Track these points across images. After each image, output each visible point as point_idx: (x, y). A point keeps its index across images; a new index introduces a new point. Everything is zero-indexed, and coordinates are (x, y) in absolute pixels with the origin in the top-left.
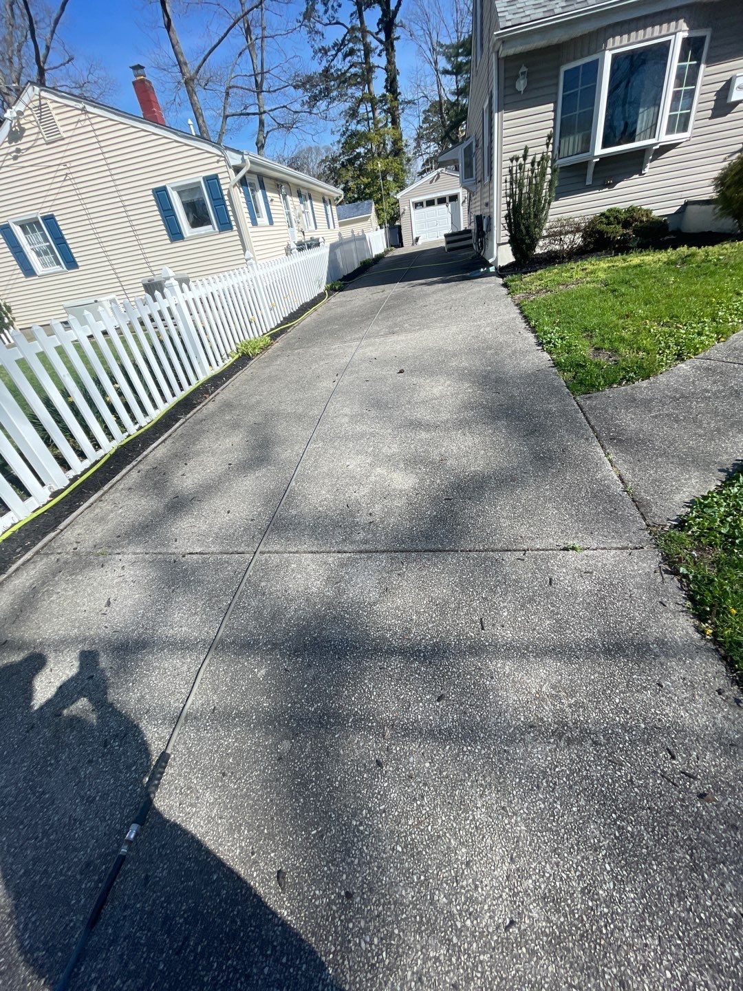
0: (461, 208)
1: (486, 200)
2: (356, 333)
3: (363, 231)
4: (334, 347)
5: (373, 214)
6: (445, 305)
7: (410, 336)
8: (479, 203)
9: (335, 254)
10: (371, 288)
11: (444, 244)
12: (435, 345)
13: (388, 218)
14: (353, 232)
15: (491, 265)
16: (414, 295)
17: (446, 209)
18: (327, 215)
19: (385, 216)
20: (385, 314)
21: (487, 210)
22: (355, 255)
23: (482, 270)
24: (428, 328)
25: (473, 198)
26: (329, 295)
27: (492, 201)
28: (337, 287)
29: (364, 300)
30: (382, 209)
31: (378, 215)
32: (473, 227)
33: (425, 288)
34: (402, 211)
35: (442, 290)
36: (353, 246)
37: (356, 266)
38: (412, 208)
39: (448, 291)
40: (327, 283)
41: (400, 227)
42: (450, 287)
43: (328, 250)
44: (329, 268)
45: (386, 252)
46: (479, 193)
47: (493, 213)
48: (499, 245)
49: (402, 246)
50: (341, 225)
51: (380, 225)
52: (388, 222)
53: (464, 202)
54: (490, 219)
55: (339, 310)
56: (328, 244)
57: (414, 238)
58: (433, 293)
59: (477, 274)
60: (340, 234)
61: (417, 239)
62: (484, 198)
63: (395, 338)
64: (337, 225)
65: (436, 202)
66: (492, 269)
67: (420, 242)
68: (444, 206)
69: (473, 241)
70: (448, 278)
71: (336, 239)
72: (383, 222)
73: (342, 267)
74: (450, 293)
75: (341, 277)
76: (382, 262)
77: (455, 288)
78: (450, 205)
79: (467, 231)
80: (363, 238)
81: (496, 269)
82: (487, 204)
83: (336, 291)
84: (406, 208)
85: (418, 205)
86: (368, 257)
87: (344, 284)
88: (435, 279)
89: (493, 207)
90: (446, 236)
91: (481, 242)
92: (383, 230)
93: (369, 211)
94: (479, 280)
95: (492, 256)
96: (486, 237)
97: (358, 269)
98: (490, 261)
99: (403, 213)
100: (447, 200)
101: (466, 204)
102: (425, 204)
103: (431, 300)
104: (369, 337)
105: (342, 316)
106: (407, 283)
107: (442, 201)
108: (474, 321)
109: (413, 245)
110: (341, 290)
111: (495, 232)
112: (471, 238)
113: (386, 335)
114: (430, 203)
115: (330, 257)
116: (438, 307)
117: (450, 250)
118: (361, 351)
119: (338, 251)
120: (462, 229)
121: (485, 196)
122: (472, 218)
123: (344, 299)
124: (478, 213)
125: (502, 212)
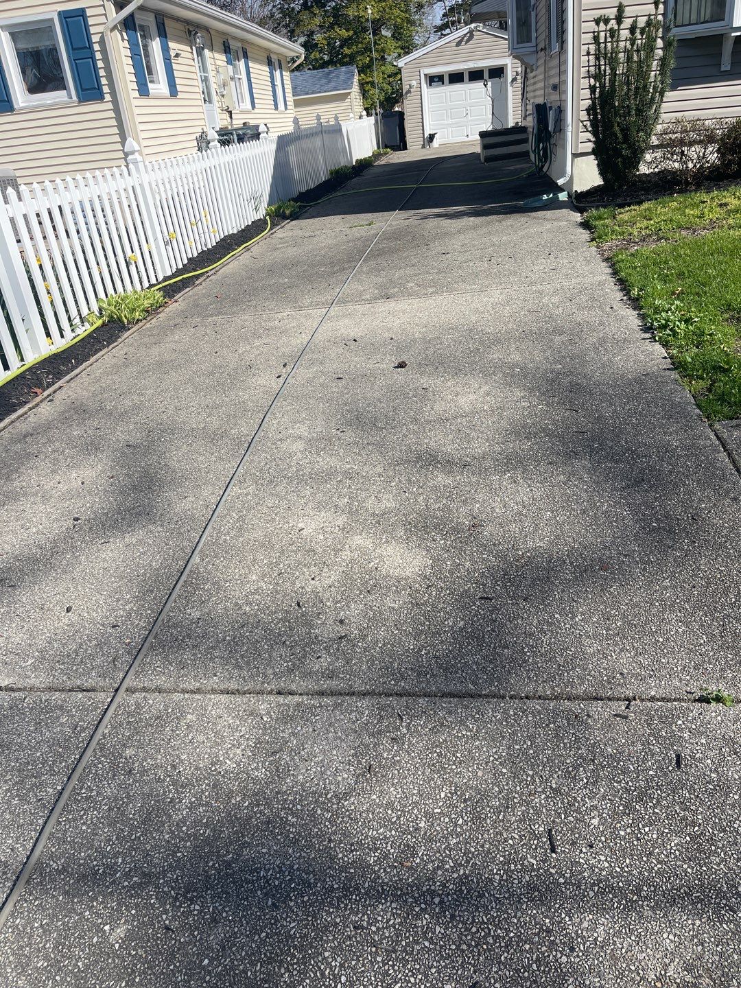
0: (510, 89)
1: (555, 80)
2: (320, 293)
3: (336, 118)
4: (280, 316)
5: (355, 90)
6: (478, 254)
7: (416, 303)
8: (541, 85)
9: (286, 154)
10: (349, 217)
11: (478, 149)
12: (463, 321)
13: (382, 98)
14: (318, 118)
15: (561, 189)
16: (426, 234)
17: (484, 89)
18: (273, 86)
19: (377, 96)
20: (373, 263)
21: (554, 97)
22: (321, 158)
23: (545, 197)
24: (451, 291)
25: (531, 75)
26: (274, 225)
27: (565, 82)
28: (288, 212)
29: (336, 237)
30: (372, 83)
31: (364, 93)
32: (530, 122)
33: (446, 223)
34: (405, 88)
35: (474, 228)
36: (318, 142)
37: (323, 177)
38: (424, 85)
39: (485, 230)
40: (269, 205)
41: (401, 115)
42: (488, 223)
43: (274, 147)
44: (274, 178)
45: (376, 156)
46: (541, 69)
47: (566, 101)
48: (575, 155)
49: (405, 148)
50: (297, 104)
51: (366, 109)
52: (381, 105)
53: (514, 80)
54: (561, 111)
55: (291, 252)
56: (274, 136)
57: (426, 135)
58: (460, 231)
59: (537, 204)
60: (296, 121)
61: (432, 137)
62: (550, 77)
63: (390, 305)
64: (290, 104)
65: (466, 77)
66: (563, 196)
67: (436, 143)
68: (480, 84)
69: (530, 146)
70: (485, 207)
71: (288, 128)
72: (373, 106)
73: (297, 177)
74: (490, 233)
75: (296, 194)
76: (368, 174)
77: (497, 226)
78: (489, 84)
79: (518, 129)
80: (337, 130)
81: (570, 196)
82: (555, 87)
83: (285, 217)
84: (414, 83)
85: (434, 80)
86: (343, 163)
87: (300, 207)
88: (462, 208)
89: (565, 92)
90: (483, 135)
91: (545, 149)
92: (372, 120)
93: (347, 84)
94: (540, 214)
95: (563, 174)
96: (553, 141)
97: (324, 182)
98: (560, 182)
99: (409, 92)
100: (486, 75)
101: (518, 84)
102: (446, 79)
103: (457, 242)
104: (344, 302)
105: (296, 264)
106: (413, 212)
107: (476, 75)
108: (531, 284)
109: (424, 147)
110: (294, 216)
111: (569, 134)
112: (525, 141)
113: (375, 299)
114: (456, 78)
115: (276, 159)
116: (468, 256)
117: (488, 159)
118: (328, 325)
119: (292, 150)
120: (511, 124)
121: (553, 72)
122: (530, 107)
123: (300, 233)
124: (540, 101)
125: (582, 102)
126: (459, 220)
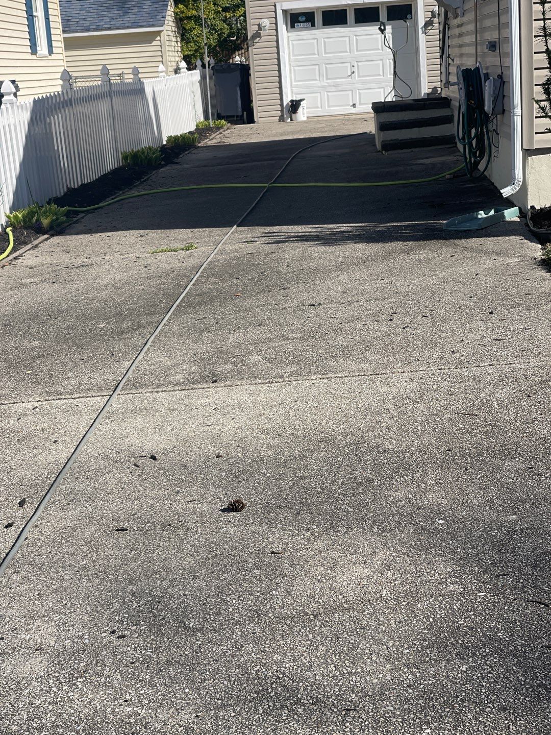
0: (422, 38)
1: (493, 36)
2: (95, 368)
3: (136, 72)
4: (20, 408)
5: (169, 27)
6: (372, 307)
7: (264, 393)
8: (470, 39)
10: (153, 234)
11: (370, 127)
12: (344, 428)
13: (213, 42)
14: (105, 72)
15: (509, 203)
16: (283, 269)
17: (380, 36)
18: (31, 17)
19: (204, 37)
20: (190, 318)
21: (491, 61)
22: (107, 135)
23: (482, 214)
24: (323, 372)
25: (454, 22)
26: (19, 244)
27: (509, 40)
28: (45, 222)
29: (127, 268)
30: (197, 19)
31: (184, 34)
32: (455, 93)
33: (317, 251)
34: (252, 29)
35: (364, 262)
36: (103, 107)
37: (110, 163)
38: (282, 27)
39: (381, 266)
40: (13, 208)
41: (245, 70)
42: (388, 255)
43: (26, 116)
44: (24, 164)
45: (202, 131)
46: (470, 16)
47: (510, 68)
48: (529, 152)
49: (251, 120)
50: (70, 45)
51: (186, 58)
52: (212, 52)
53: (428, 24)
54: (503, 83)
55: (48, 293)
56: (26, 100)
57: (286, 101)
58: (340, 267)
59: (468, 226)
60: (66, 77)
61: (295, 106)
62: (484, 29)
63: (215, 394)
64: (58, 44)
65: (351, 17)
66: (511, 214)
67: (302, 114)
68: (373, 29)
69: (455, 128)
70: (383, 227)
71: (55, 87)
72: (198, 52)
73: (64, 163)
74: (390, 273)
75: (61, 191)
76: (188, 160)
77: (403, 260)
78: (389, 29)
79: (435, 101)
80: (138, 90)
81: (522, 214)
82: (493, 46)
83: (39, 230)
84: (266, 22)
85: (298, 19)
86: (145, 142)
87: (68, 214)
88: (344, 227)
89: (510, 55)
90: (379, 108)
91: (480, 138)
92: (196, 74)
93: (156, 18)
94: (474, 242)
95: (510, 181)
96: (492, 126)
97: (114, 172)
98: (506, 192)
99: (257, 35)
100: (383, 15)
101: (435, 31)
102: (318, 19)
103: (334, 286)
104: (137, 385)
105: (55, 313)
106: (262, 229)
107: (366, 15)
108: (460, 364)
109: (282, 119)
110: (57, 229)
111: (518, 120)
112: (448, 120)
113: (191, 382)
114: (334, 17)
115: (28, 137)
116: (353, 310)
117: (388, 146)
118: (106, 427)
119: (58, 123)
121: (488, 23)
122: (453, 69)
123: (66, 259)
124: (470, 63)
125: (536, 73)
126: (339, 248)
